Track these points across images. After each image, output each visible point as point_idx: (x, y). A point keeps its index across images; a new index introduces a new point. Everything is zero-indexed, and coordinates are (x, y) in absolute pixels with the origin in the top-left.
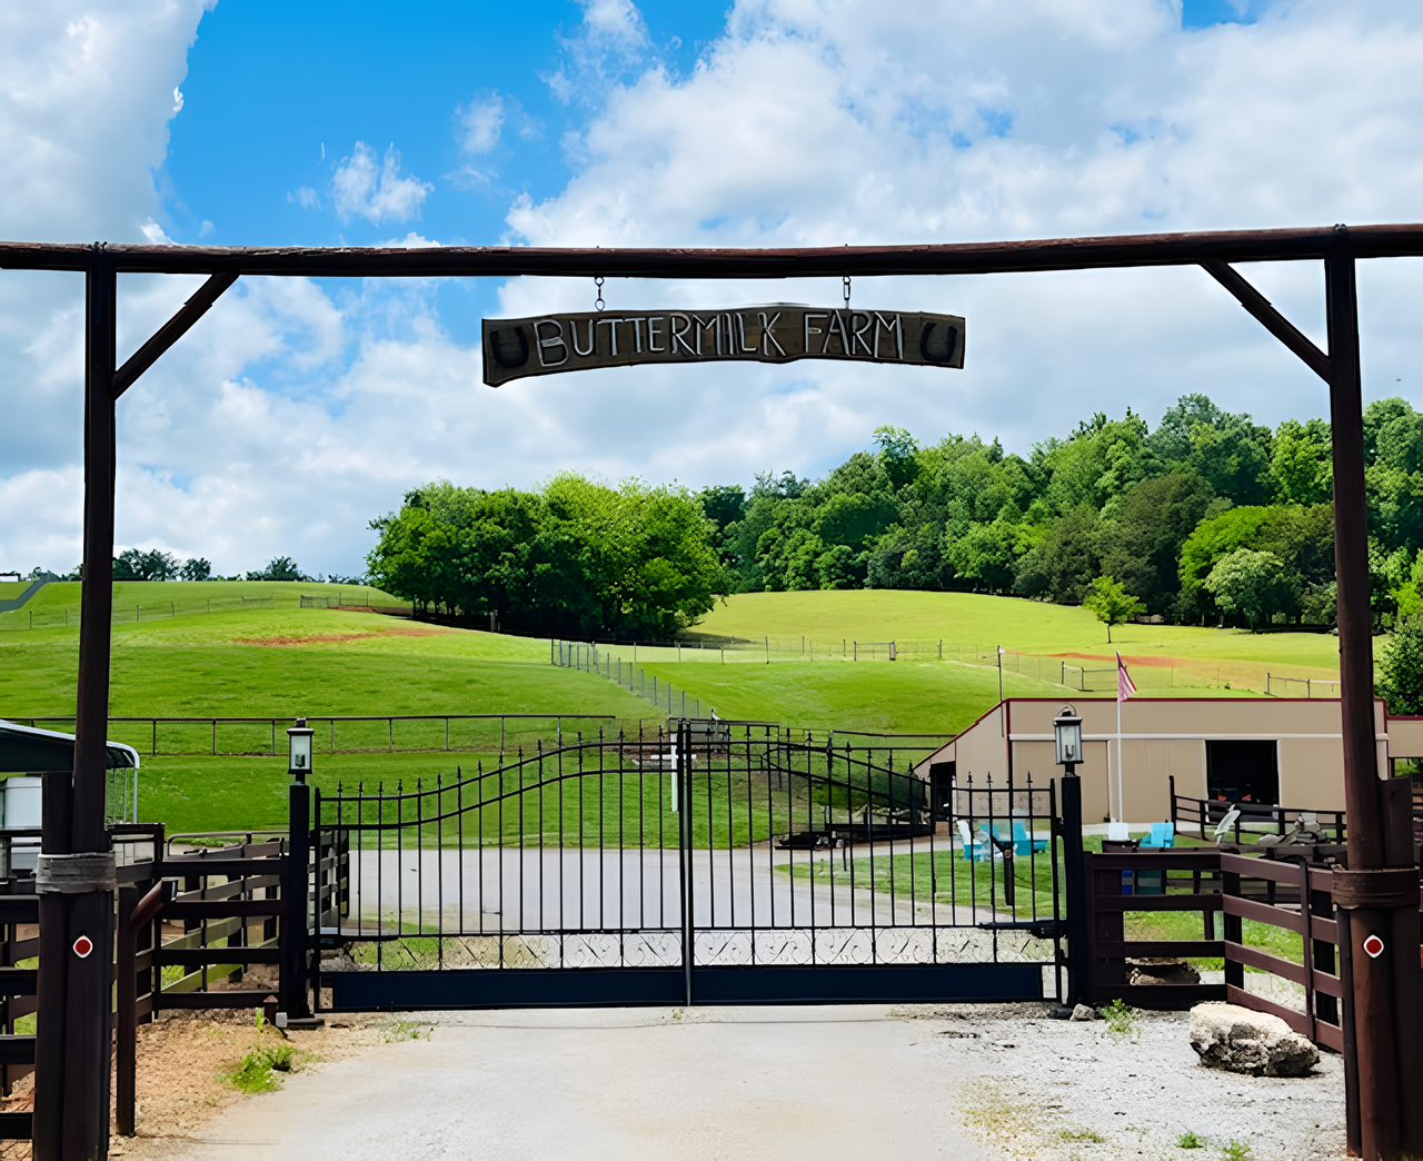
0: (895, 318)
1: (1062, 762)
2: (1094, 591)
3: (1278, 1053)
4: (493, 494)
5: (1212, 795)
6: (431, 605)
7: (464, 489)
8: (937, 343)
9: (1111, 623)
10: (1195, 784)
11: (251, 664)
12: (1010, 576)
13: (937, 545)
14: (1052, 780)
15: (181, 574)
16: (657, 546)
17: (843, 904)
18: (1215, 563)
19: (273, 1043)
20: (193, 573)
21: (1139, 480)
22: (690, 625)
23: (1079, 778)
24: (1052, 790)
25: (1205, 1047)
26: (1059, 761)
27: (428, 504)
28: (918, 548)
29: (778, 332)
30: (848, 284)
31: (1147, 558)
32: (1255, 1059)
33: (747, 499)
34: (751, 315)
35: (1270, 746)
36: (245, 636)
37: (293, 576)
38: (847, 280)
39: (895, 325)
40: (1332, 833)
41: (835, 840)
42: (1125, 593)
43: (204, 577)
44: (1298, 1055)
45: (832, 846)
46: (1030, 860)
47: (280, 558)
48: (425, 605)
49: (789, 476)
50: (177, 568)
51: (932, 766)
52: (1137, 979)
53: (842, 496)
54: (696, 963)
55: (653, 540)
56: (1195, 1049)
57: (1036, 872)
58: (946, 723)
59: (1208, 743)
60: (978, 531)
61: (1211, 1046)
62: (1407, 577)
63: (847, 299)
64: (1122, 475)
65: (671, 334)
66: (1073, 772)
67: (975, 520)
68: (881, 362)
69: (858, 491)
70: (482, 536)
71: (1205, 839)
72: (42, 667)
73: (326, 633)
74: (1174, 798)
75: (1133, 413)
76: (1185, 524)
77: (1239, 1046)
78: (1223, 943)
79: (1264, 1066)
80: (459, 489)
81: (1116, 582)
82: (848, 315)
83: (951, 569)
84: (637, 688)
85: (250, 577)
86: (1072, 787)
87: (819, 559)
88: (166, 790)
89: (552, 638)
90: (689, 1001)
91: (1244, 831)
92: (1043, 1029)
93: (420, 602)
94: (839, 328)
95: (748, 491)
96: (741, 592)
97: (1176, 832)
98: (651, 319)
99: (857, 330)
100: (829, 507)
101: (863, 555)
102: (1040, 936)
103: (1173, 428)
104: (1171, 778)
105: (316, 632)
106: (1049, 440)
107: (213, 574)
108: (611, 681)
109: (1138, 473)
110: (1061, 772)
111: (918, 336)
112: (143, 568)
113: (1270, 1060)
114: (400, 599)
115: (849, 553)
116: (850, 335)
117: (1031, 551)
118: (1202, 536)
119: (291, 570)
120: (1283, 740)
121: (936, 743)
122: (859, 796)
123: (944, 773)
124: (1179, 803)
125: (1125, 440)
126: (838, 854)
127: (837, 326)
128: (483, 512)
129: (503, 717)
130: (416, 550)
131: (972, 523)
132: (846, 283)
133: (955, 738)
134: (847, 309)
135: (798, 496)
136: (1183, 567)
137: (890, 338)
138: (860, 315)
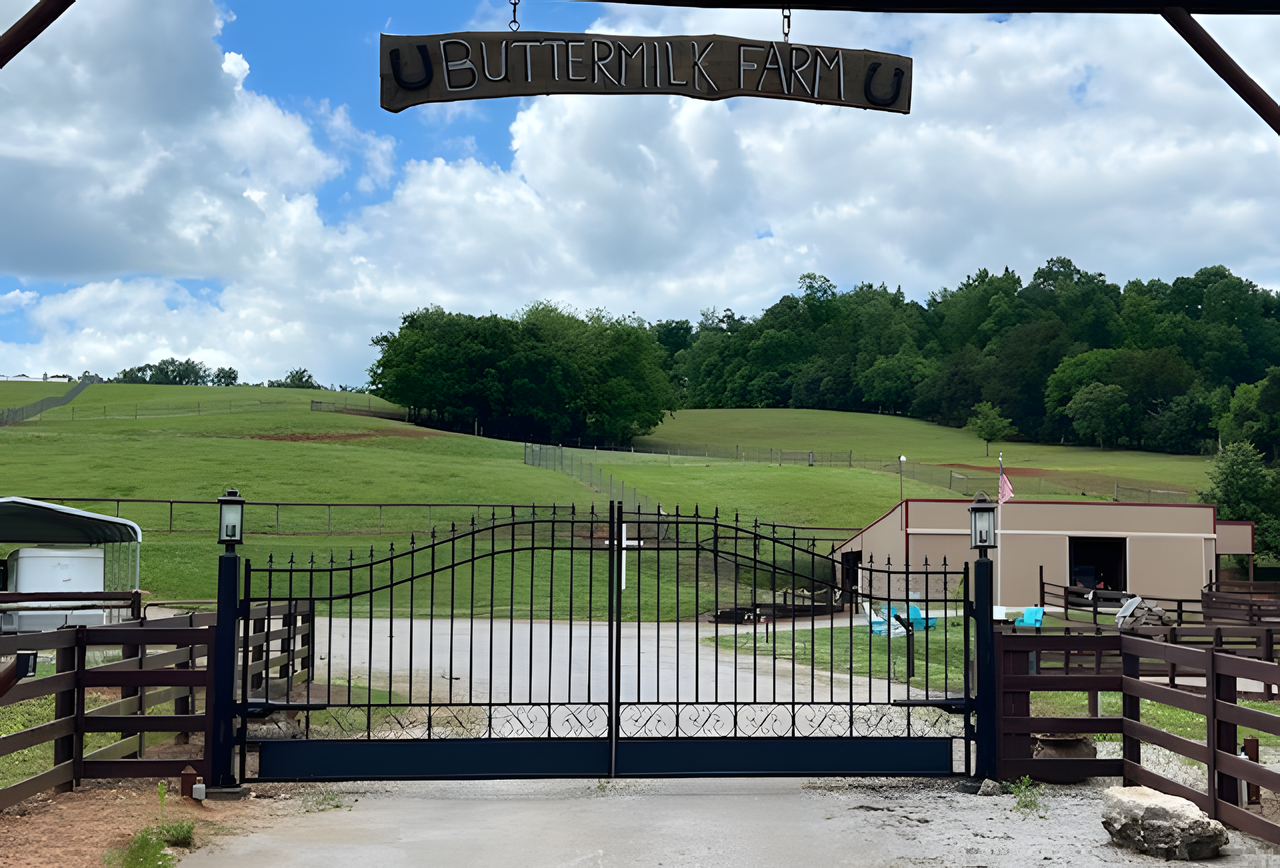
0: (837, 53)
1: (976, 547)
2: (975, 414)
3: (1191, 835)
4: (479, 319)
5: (1073, 582)
6: (424, 411)
7: (454, 314)
8: (882, 86)
9: (989, 441)
10: (1060, 573)
11: (263, 456)
12: (908, 401)
13: (849, 374)
14: (966, 564)
15: (212, 381)
16: (617, 366)
17: (765, 673)
18: (1074, 393)
19: (184, 815)
20: (223, 380)
21: (1015, 325)
22: (643, 434)
23: (992, 562)
24: (966, 572)
25: (1117, 826)
26: (973, 545)
27: (423, 325)
28: (834, 376)
29: (711, 65)
30: (788, 17)
31: (1019, 388)
32: (1167, 840)
33: (694, 331)
34: (682, 44)
35: (1120, 543)
36: (262, 433)
37: (309, 385)
38: (786, 12)
39: (838, 63)
40: (1174, 616)
41: (760, 616)
42: (1000, 416)
43: (232, 384)
44: (1209, 836)
45: (755, 622)
46: (924, 635)
47: (297, 369)
48: (419, 411)
49: (729, 313)
50: (209, 376)
51: (843, 554)
52: (1040, 753)
53: (772, 332)
54: (622, 735)
55: (613, 363)
56: (1106, 828)
57: (929, 646)
58: (854, 520)
59: (1072, 539)
60: (881, 363)
61: (1123, 826)
62: (1226, 409)
63: (786, 35)
64: (1000, 321)
65: (594, 62)
66: (986, 556)
67: (881, 354)
68: (822, 103)
69: (786, 327)
70: (469, 354)
71: (1067, 619)
72: (76, 454)
73: (332, 432)
74: (1042, 585)
75: (1010, 271)
76: (1050, 362)
77: (1152, 826)
78: (1122, 720)
79: (1176, 847)
80: (450, 314)
81: (994, 407)
82: (787, 49)
83: (859, 392)
84: (596, 485)
85: (272, 384)
86: (985, 570)
87: (753, 382)
88: (180, 563)
89: (526, 441)
90: (613, 774)
91: (1100, 613)
92: (954, 804)
93: (414, 409)
94: (778, 64)
95: (695, 325)
96: (687, 408)
97: (1044, 613)
98: (570, 44)
99: (797, 68)
100: (760, 342)
101: (788, 381)
102: (951, 711)
103: (1043, 283)
104: (1041, 567)
105: (323, 432)
106: (942, 290)
107: (240, 381)
108: (574, 478)
109: (1014, 320)
110: (975, 556)
111: (862, 77)
112: (179, 374)
113: (1182, 842)
114: (397, 406)
115: (777, 379)
116: (789, 71)
117: (926, 380)
118: (1064, 370)
119: (307, 380)
120: (1132, 538)
121: (846, 535)
122: (781, 579)
123: (853, 560)
124: (1047, 588)
125: (1004, 292)
126: (761, 629)
127: (775, 61)
128: (469, 334)
129: (479, 506)
130: (412, 364)
131: (879, 356)
132: (785, 17)
133: (861, 531)
134: (786, 43)
135: (736, 331)
136: (1048, 396)
137: (830, 78)
138: (800, 49)
